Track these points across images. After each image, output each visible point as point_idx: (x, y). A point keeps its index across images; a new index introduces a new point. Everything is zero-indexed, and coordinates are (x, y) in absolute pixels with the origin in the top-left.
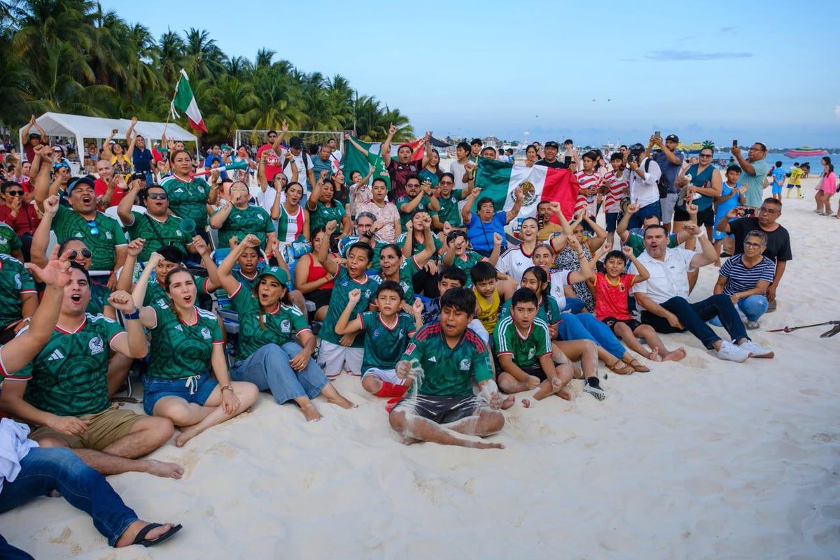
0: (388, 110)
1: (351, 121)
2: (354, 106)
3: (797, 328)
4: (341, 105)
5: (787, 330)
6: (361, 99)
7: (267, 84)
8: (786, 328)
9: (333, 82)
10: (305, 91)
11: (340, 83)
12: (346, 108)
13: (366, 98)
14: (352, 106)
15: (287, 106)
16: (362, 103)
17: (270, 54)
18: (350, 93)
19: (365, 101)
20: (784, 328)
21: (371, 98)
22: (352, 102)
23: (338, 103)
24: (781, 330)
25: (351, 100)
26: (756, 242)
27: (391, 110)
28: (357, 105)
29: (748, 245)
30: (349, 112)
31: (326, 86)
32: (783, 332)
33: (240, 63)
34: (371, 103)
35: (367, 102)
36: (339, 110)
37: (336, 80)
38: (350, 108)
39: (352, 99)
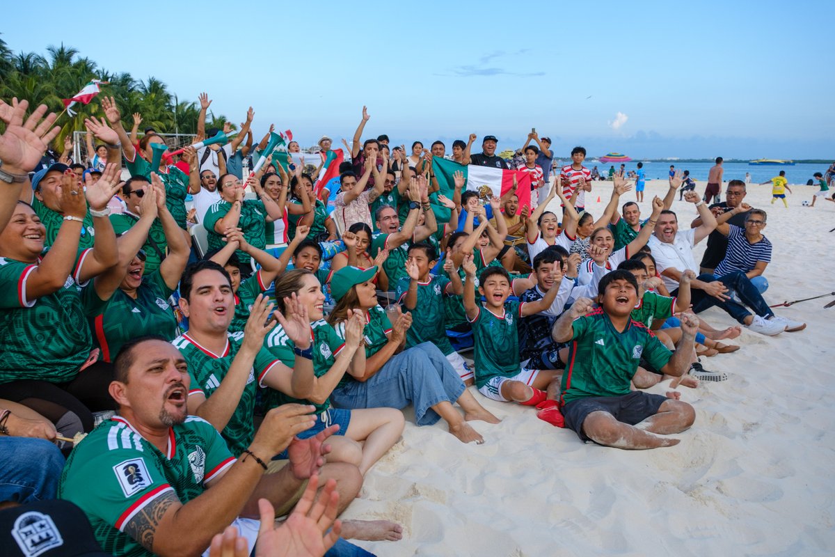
0: (213, 117)
1: (172, 128)
2: (174, 111)
3: (797, 302)
4: (159, 109)
5: (786, 305)
6: (182, 104)
7: (72, 84)
8: (786, 302)
9: (147, 85)
10: (117, 94)
11: (155, 87)
12: (165, 114)
13: (187, 103)
14: (171, 111)
15: (99, 110)
16: (183, 110)
17: (72, 52)
18: (168, 97)
19: (187, 107)
20: (783, 303)
21: (193, 104)
22: (171, 108)
23: (157, 107)
24: (781, 305)
25: (169, 105)
26: (759, 219)
27: (217, 117)
28: (177, 111)
29: (750, 223)
30: (168, 118)
31: (140, 90)
32: (783, 307)
33: (32, 60)
34: (193, 109)
35: (189, 108)
36: (158, 115)
37: (151, 83)
38: (169, 114)
39: (171, 104)
